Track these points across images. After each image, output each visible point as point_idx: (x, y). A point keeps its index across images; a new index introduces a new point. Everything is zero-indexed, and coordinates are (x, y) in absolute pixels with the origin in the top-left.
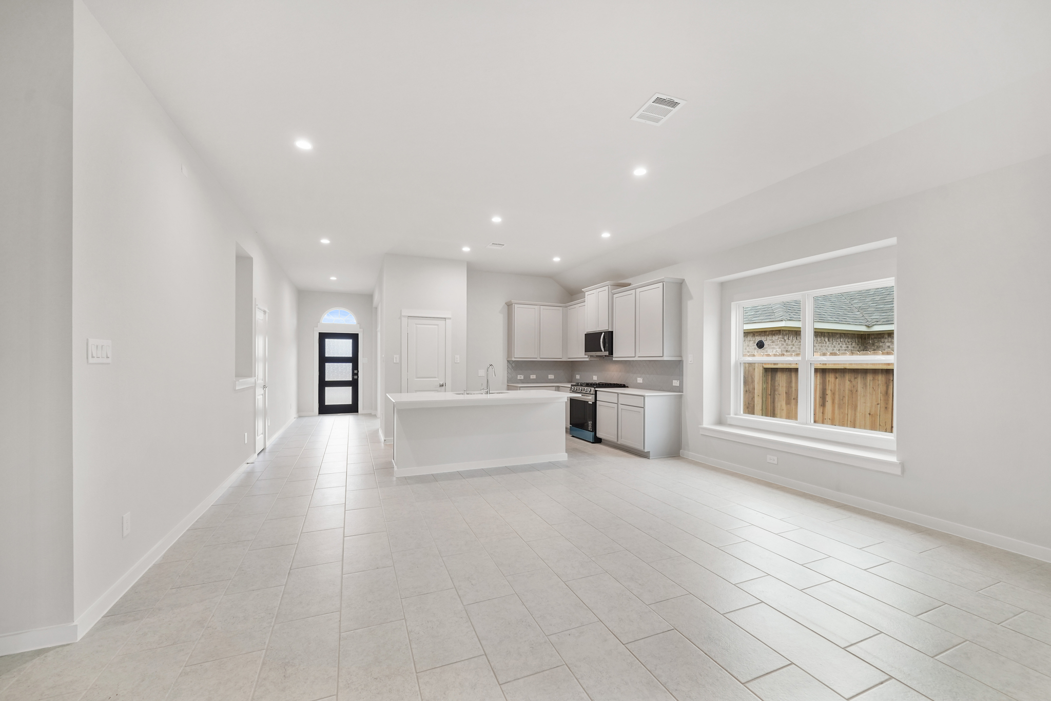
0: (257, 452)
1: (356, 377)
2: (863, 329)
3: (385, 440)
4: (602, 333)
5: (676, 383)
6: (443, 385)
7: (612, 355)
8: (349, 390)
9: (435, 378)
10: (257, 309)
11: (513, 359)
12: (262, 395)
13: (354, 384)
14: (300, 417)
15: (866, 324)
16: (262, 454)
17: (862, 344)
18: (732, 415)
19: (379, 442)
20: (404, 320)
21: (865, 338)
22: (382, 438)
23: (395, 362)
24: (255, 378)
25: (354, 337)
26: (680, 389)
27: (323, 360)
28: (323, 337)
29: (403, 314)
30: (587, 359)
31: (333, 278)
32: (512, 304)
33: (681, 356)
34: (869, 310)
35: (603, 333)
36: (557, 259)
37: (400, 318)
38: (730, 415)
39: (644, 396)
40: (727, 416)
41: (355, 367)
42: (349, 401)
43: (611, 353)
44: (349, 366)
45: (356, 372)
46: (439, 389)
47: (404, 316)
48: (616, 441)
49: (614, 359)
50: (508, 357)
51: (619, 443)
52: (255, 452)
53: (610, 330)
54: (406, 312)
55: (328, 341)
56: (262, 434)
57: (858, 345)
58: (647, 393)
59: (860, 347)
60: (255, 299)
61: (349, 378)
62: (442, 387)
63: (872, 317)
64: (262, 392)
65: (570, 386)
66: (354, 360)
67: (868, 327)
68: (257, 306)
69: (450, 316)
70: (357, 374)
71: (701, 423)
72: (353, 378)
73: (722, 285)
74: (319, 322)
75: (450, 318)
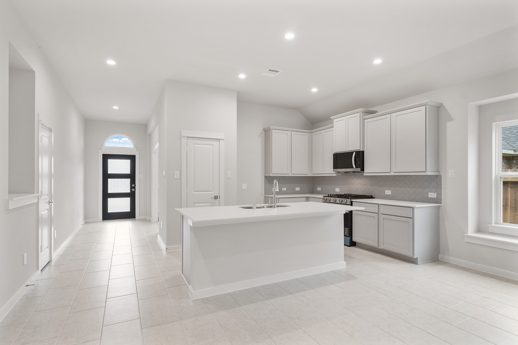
0: (40, 269)
1: (133, 190)
2: (512, 152)
3: (167, 249)
4: (352, 153)
5: (432, 195)
6: (217, 198)
7: (364, 171)
8: (128, 200)
9: (211, 191)
10: (40, 125)
11: (271, 175)
12: (48, 210)
13: (132, 195)
14: (86, 223)
15: (513, 149)
16: (47, 268)
17: (508, 164)
18: (493, 224)
19: (160, 250)
20: (184, 140)
21: (510, 159)
22: (163, 246)
23: (175, 177)
24: (38, 194)
25: (132, 158)
26: (438, 200)
27: (106, 176)
28: (106, 157)
29: (183, 135)
30: (335, 175)
31: (116, 107)
32: (270, 129)
33: (438, 172)
34: (511, 139)
35: (354, 153)
36: (314, 90)
37: (180, 138)
38: (492, 224)
39: (413, 208)
40: (488, 225)
41: (133, 182)
42: (128, 209)
43: (363, 170)
44: (128, 181)
45: (133, 185)
46: (214, 201)
47: (184, 137)
48: (377, 246)
49: (365, 174)
50: (265, 173)
51: (379, 248)
52: (38, 269)
53: (361, 150)
54: (185, 133)
55: (110, 161)
56: (48, 247)
57: (506, 164)
58: (417, 205)
59: (506, 166)
60: (38, 114)
61: (128, 190)
62: (217, 199)
63: (516, 144)
64: (48, 206)
65: (322, 197)
66: (132, 176)
67: (515, 151)
68: (40, 122)
69: (223, 138)
70: (134, 188)
71: (467, 232)
72: (131, 191)
73: (480, 107)
74: (103, 146)
75: (223, 140)
